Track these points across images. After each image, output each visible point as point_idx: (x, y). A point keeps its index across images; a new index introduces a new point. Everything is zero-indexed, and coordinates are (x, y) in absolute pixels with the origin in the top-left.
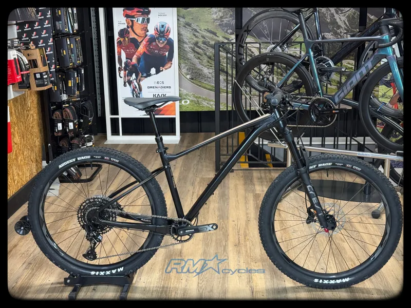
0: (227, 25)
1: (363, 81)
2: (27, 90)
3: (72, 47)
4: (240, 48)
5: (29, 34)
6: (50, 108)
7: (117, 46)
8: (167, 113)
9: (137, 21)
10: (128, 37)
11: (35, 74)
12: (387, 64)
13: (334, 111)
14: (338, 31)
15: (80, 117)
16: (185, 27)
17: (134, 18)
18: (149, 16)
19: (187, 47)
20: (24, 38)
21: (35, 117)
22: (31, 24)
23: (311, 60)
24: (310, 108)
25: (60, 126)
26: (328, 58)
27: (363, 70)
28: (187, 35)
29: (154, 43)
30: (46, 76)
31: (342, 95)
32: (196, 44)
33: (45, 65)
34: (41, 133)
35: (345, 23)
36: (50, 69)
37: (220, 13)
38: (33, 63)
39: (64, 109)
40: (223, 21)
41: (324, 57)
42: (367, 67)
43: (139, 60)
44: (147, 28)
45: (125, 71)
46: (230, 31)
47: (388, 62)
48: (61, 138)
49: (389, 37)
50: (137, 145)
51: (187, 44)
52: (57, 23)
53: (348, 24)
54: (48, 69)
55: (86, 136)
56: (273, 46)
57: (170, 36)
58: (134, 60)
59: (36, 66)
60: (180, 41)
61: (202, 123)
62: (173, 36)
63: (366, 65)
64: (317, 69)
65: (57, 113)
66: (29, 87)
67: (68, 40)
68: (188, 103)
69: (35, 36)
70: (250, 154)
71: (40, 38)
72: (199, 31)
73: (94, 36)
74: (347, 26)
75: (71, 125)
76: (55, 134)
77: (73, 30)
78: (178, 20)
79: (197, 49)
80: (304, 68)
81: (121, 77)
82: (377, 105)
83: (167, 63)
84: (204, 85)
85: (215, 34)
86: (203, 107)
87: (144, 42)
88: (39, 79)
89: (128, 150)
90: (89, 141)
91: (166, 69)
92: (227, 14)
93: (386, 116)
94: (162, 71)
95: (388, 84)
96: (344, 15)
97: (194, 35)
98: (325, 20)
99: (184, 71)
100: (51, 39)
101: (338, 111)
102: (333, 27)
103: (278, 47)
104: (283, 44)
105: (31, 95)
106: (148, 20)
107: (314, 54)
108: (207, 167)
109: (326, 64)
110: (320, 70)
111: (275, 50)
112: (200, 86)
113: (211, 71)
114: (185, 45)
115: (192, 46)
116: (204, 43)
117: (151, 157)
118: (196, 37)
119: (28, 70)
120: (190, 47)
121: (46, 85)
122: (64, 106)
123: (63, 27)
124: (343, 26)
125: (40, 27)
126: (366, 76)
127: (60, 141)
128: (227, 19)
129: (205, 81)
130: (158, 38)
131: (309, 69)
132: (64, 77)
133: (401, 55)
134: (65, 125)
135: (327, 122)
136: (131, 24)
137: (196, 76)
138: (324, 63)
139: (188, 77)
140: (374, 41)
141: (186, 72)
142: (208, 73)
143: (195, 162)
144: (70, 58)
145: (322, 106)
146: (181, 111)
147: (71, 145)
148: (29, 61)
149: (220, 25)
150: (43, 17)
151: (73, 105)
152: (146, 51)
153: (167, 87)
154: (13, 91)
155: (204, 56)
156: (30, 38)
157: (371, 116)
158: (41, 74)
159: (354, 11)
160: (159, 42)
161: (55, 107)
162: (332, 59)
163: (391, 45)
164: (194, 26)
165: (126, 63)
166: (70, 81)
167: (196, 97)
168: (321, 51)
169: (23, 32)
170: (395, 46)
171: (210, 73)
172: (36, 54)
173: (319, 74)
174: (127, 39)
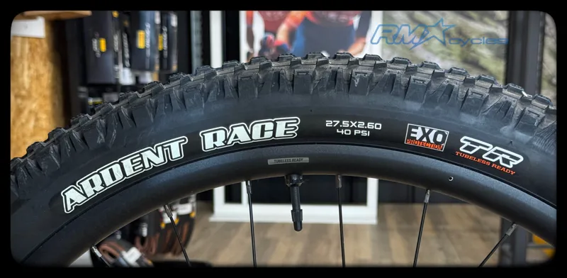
43: (292, 35)
58: (282, 36)
83: (354, 42)
105: (33, 57)
152: (308, 15)
165: (263, 44)
166: (142, 33)
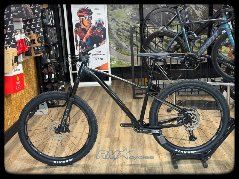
0: (135, 19)
1: (213, 44)
2: (30, 56)
3: (52, 33)
4: (144, 29)
5: (30, 26)
6: (41, 67)
7: (75, 33)
8: (104, 69)
9: (85, 18)
10: (80, 28)
11: (34, 48)
12: (226, 33)
13: (198, 61)
14: (197, 19)
15: (57, 71)
16: (112, 20)
17: (84, 17)
18: (92, 15)
19: (113, 32)
20: (27, 28)
21: (34, 72)
22: (31, 20)
23: (184, 34)
24: (184, 60)
25: (47, 76)
26: (193, 32)
27: (213, 37)
28: (113, 25)
29: (95, 30)
30: (40, 49)
31: (202, 52)
32: (118, 30)
33: (39, 42)
34: (36, 81)
35: (201, 15)
36: (41, 45)
37: (131, 12)
38: (33, 42)
39: (49, 67)
40: (133, 16)
41: (191, 32)
42: (215, 36)
43: (87, 40)
44: (91, 22)
45: (80, 46)
46: (136, 22)
47: (226, 32)
48: (48, 83)
49: (226, 18)
50: (88, 87)
51: (113, 30)
52: (44, 20)
53: (202, 15)
54: (40, 45)
55: (61, 82)
56: (163, 27)
57: (104, 26)
58: (84, 40)
59: (34, 43)
60: (109, 29)
61: (123, 74)
62: (106, 26)
63: (214, 35)
64: (187, 38)
65: (45, 69)
66: (31, 55)
67: (50, 29)
68: (115, 63)
69: (33, 27)
70: (152, 89)
71: (36, 28)
72: (120, 22)
73: (62, 28)
74: (202, 16)
75: (53, 76)
76: (45, 81)
77: (52, 24)
78: (108, 17)
79: (119, 32)
80: (180, 38)
81: (77, 50)
82: (221, 56)
83: (102, 41)
84: (123, 52)
85: (128, 24)
86: (123, 65)
87: (89, 30)
88: (36, 50)
89: (83, 90)
90: (63, 85)
91: (102, 44)
92: (135, 13)
93: (227, 62)
94: (100, 45)
95: (227, 45)
96: (200, 10)
97: (117, 25)
98: (190, 14)
99: (112, 45)
100: (42, 28)
101: (200, 61)
102: (194, 17)
103: (165, 28)
104: (168, 26)
105: (31, 60)
106: (91, 17)
107: (185, 31)
108: (128, 96)
109: (192, 36)
110: (189, 39)
111: (164, 29)
112: (121, 53)
113: (127, 44)
114: (112, 31)
115: (116, 31)
116: (123, 29)
117: (96, 93)
118: (118, 26)
119: (30, 45)
120: (115, 32)
121: (40, 53)
122: (49, 65)
123: (47, 22)
124: (200, 16)
125: (35, 22)
126: (215, 41)
127: (47, 85)
128: (135, 15)
129: (124, 50)
130: (97, 27)
131: (183, 39)
132: (48, 50)
133: (233, 28)
134: (50, 76)
135: (194, 67)
136: (82, 20)
137: (119, 48)
138: (191, 35)
139: (115, 48)
140: (218, 21)
141: (113, 45)
142: (125, 46)
143: (121, 94)
144: (51, 39)
145: (191, 58)
146: (111, 67)
147: (53, 87)
148: (31, 40)
149: (131, 19)
150: (37, 17)
151: (53, 64)
152: (91, 35)
153: (103, 54)
154: (22, 57)
155: (123, 36)
156: (30, 28)
157: (218, 62)
158: (37, 47)
159: (205, 7)
160: (98, 29)
161: (44, 66)
162: (195, 33)
163: (227, 23)
164: (117, 20)
165: (80, 42)
166: (51, 52)
167: (119, 60)
168: (189, 28)
169: (26, 25)
170: (230, 23)
171: (126, 46)
172: (34, 37)
173: (188, 41)
174: (80, 29)
